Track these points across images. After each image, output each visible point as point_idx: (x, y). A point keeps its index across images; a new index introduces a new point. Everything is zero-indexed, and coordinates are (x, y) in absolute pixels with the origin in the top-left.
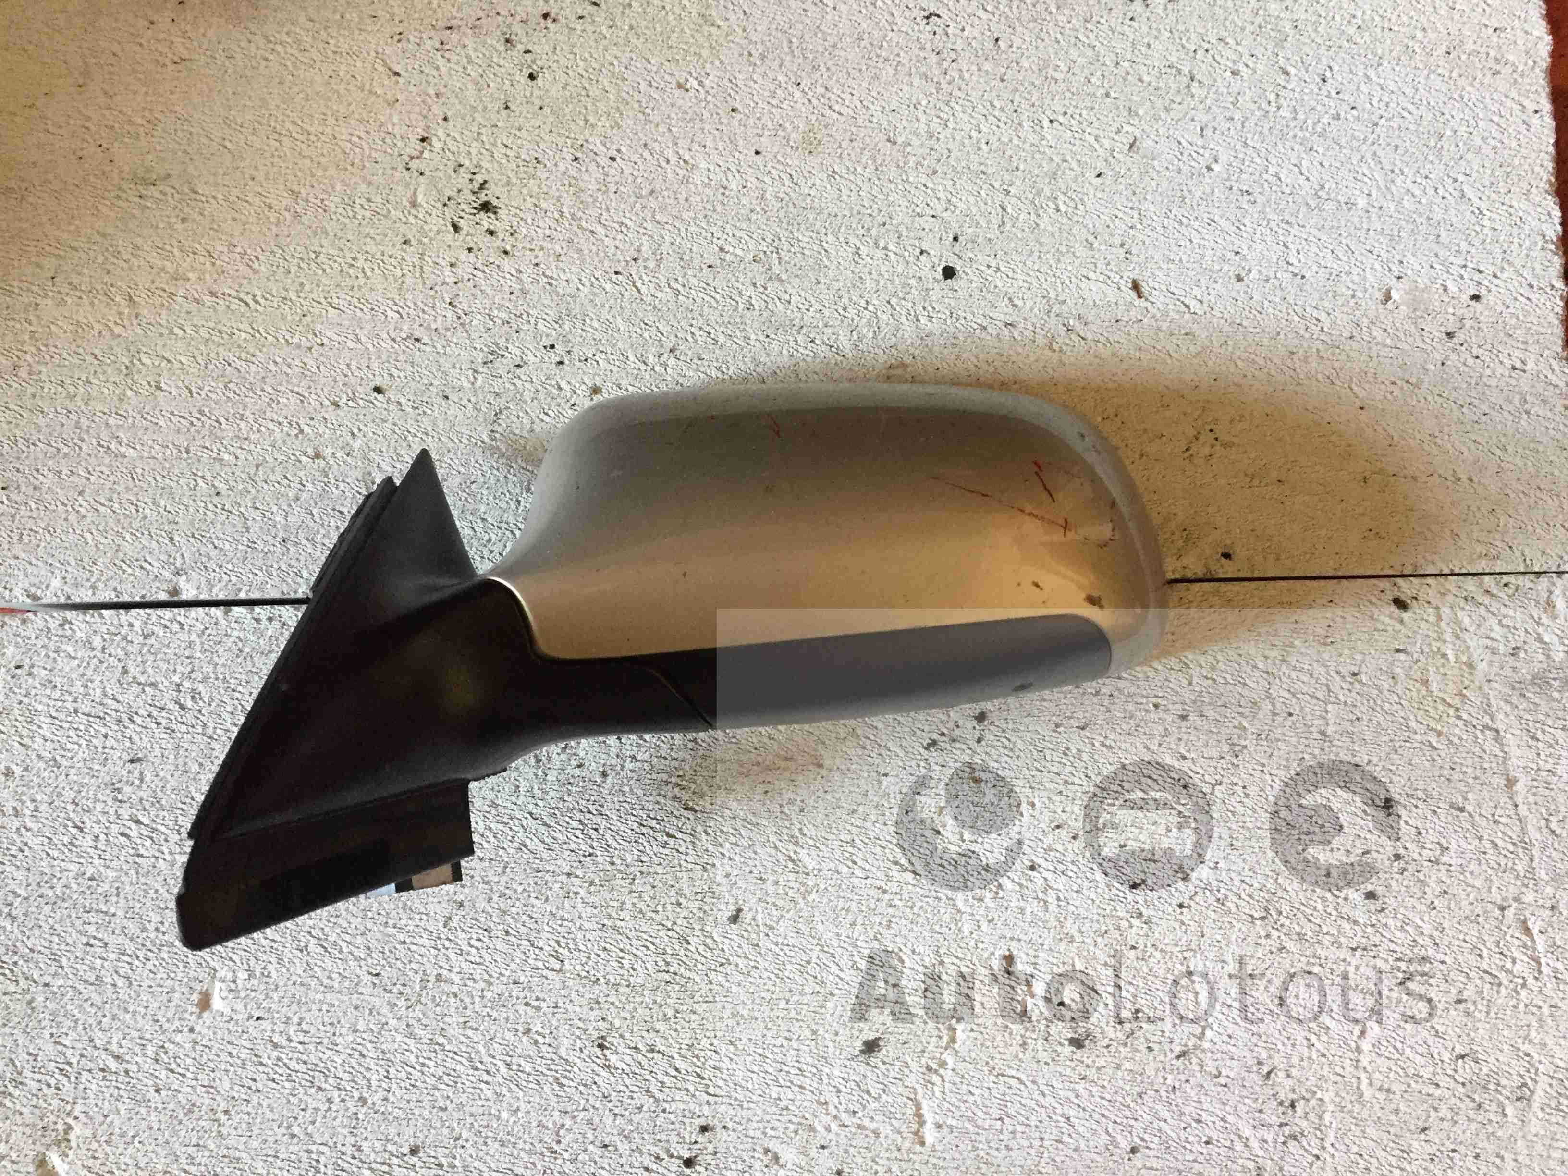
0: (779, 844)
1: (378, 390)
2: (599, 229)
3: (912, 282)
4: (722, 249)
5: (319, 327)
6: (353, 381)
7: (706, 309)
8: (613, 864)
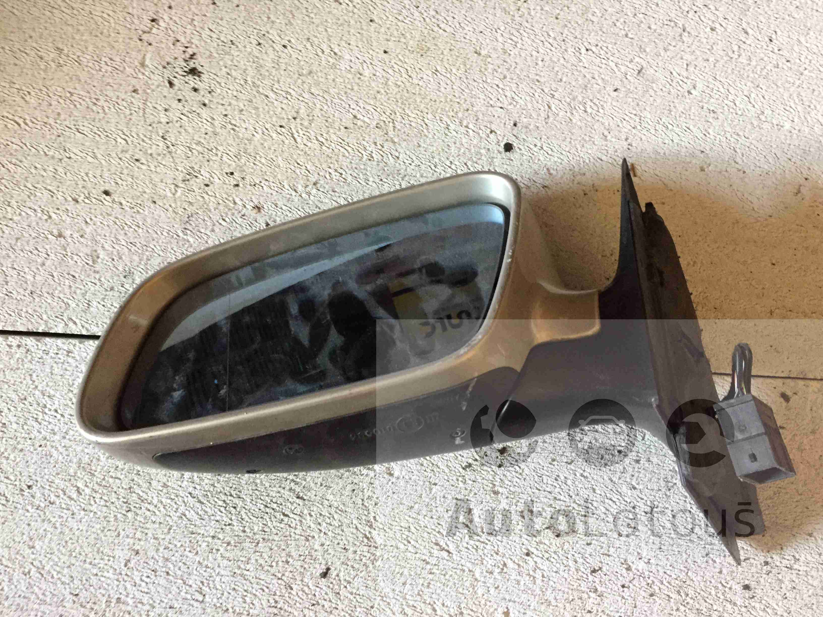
0: (359, 526)
1: (106, 193)
2: (271, 95)
3: (483, 151)
4: (355, 117)
5: (68, 145)
6: (89, 185)
7: (340, 157)
8: (244, 531)
